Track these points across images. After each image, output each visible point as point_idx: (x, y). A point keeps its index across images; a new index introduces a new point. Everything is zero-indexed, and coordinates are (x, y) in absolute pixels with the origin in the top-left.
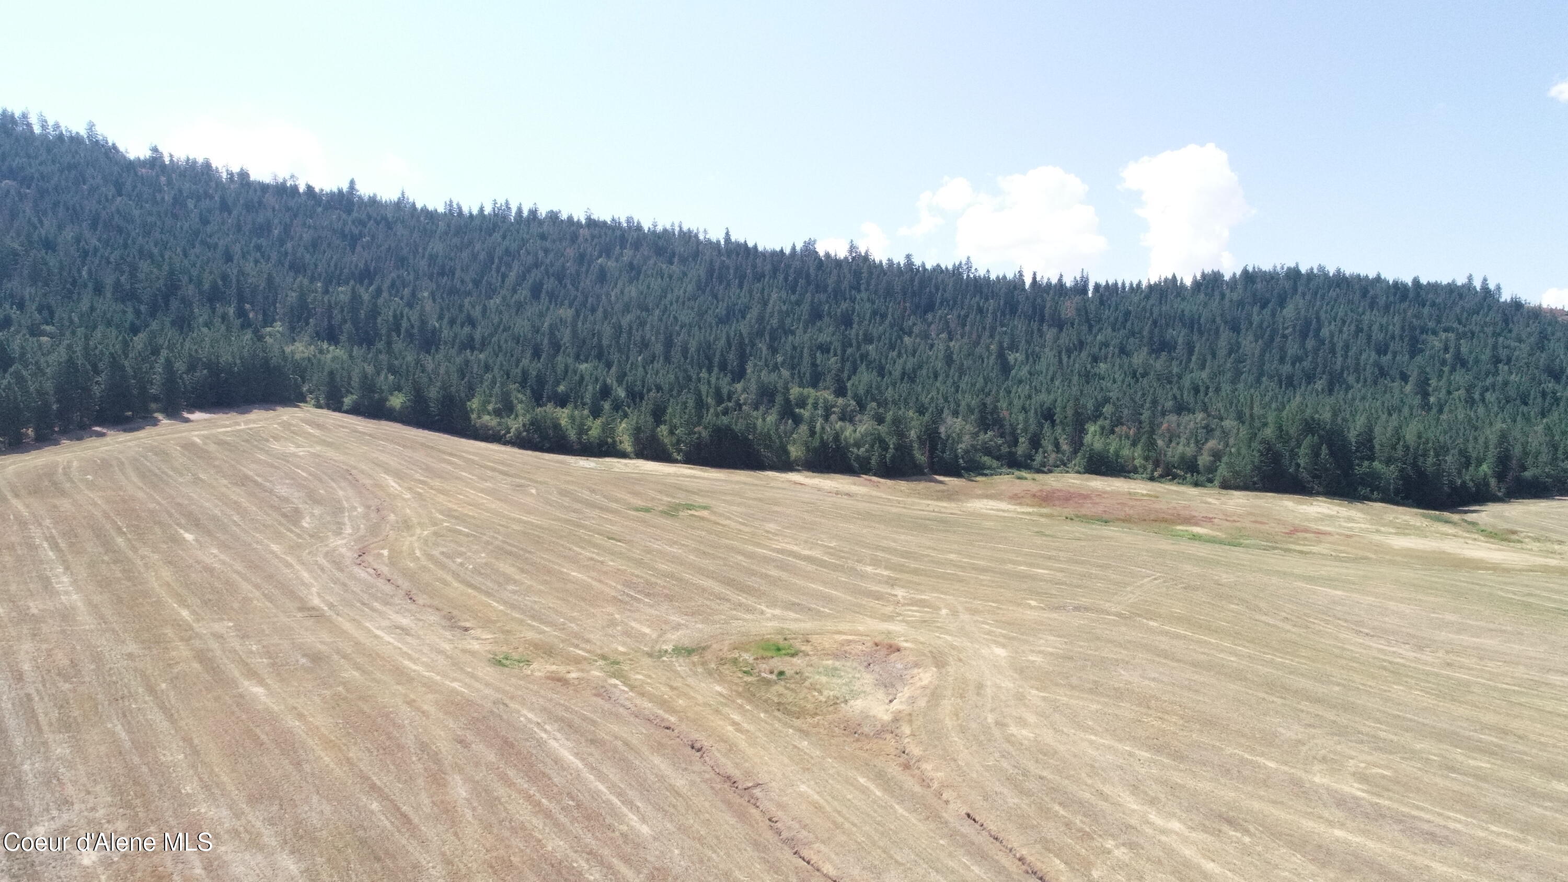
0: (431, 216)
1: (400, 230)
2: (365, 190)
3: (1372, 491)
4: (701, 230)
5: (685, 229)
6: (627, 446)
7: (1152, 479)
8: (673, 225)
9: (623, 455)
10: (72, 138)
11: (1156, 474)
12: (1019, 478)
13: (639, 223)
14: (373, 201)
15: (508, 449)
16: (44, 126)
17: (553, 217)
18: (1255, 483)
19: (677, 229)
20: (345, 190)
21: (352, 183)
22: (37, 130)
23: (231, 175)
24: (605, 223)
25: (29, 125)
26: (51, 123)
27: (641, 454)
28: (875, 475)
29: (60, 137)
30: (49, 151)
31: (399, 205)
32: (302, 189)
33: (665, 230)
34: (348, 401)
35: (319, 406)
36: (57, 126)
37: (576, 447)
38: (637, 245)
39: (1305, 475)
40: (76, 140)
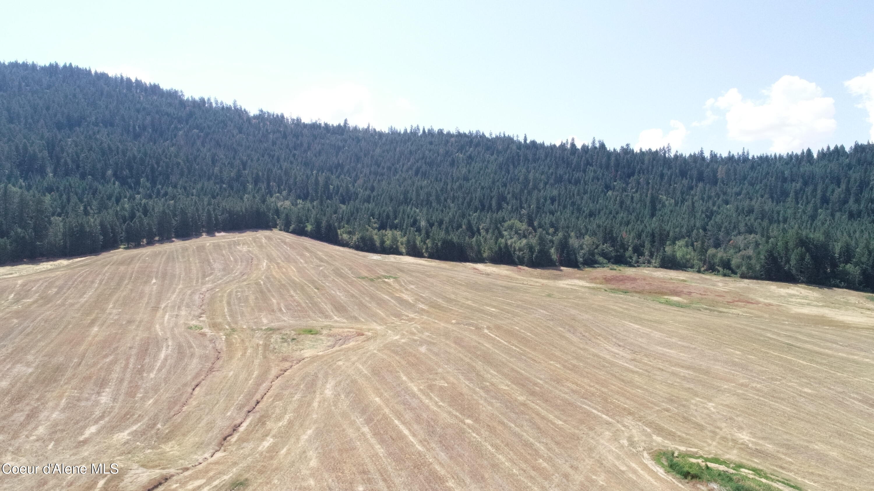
0: (381, 135)
1: (363, 144)
2: (351, 124)
3: (840, 282)
4: (515, 136)
5: (506, 135)
6: (404, 251)
7: (699, 271)
8: (500, 133)
9: (401, 254)
10: (227, 108)
11: (702, 269)
12: (611, 269)
13: (483, 134)
14: (355, 129)
15: (351, 250)
16: (217, 103)
17: (441, 132)
18: (762, 275)
19: (503, 135)
20: (342, 124)
21: (346, 120)
22: (214, 105)
23: (294, 120)
24: (465, 134)
25: (211, 103)
26: (219, 102)
27: (409, 254)
28: (527, 266)
29: (223, 108)
30: (215, 114)
31: (366, 131)
32: (323, 125)
33: (497, 137)
34: (291, 228)
35: (281, 230)
36: (222, 103)
37: (379, 249)
38: (478, 145)
39: (794, 272)
40: (229, 109)
